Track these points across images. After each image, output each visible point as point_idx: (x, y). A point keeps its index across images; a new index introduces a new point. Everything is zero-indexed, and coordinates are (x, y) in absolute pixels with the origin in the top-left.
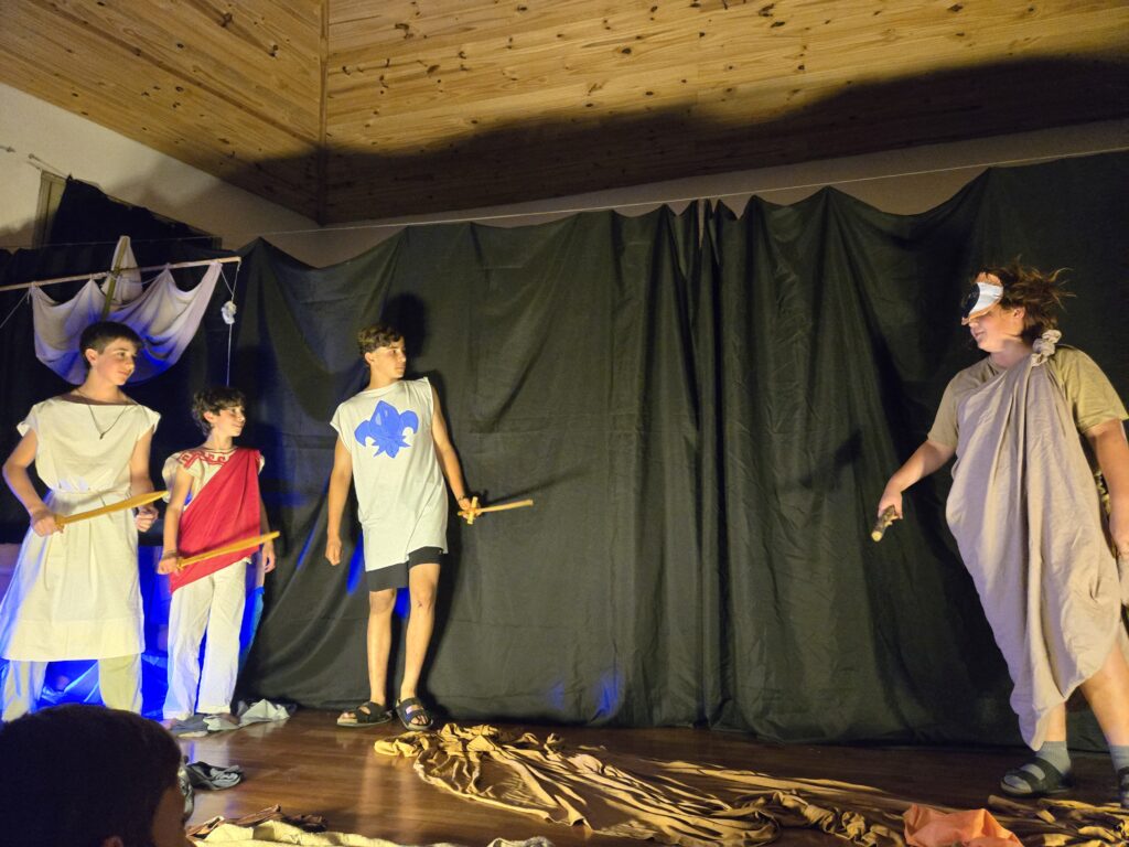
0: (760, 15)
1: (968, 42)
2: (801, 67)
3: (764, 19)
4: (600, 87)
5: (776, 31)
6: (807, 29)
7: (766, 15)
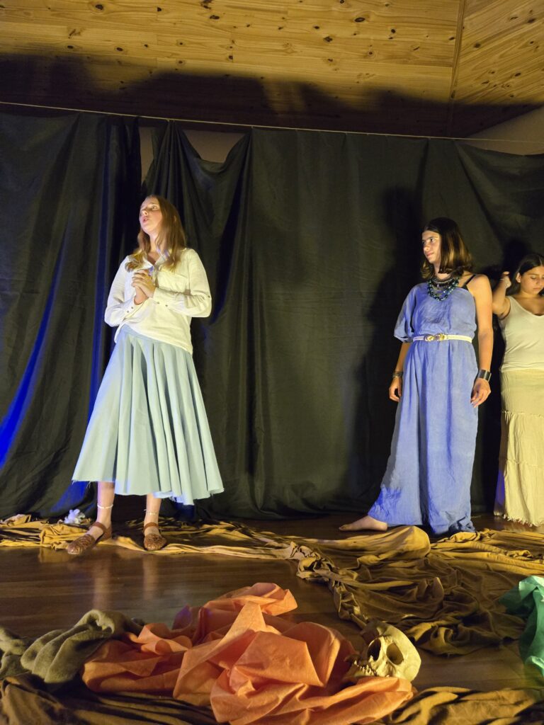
0: (202, 5)
1: (335, 67)
2: (231, 57)
3: (204, 10)
4: (79, 33)
5: (213, 22)
6: (235, 27)
7: (206, 7)
